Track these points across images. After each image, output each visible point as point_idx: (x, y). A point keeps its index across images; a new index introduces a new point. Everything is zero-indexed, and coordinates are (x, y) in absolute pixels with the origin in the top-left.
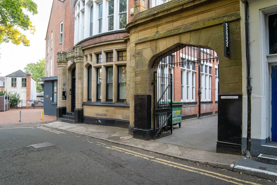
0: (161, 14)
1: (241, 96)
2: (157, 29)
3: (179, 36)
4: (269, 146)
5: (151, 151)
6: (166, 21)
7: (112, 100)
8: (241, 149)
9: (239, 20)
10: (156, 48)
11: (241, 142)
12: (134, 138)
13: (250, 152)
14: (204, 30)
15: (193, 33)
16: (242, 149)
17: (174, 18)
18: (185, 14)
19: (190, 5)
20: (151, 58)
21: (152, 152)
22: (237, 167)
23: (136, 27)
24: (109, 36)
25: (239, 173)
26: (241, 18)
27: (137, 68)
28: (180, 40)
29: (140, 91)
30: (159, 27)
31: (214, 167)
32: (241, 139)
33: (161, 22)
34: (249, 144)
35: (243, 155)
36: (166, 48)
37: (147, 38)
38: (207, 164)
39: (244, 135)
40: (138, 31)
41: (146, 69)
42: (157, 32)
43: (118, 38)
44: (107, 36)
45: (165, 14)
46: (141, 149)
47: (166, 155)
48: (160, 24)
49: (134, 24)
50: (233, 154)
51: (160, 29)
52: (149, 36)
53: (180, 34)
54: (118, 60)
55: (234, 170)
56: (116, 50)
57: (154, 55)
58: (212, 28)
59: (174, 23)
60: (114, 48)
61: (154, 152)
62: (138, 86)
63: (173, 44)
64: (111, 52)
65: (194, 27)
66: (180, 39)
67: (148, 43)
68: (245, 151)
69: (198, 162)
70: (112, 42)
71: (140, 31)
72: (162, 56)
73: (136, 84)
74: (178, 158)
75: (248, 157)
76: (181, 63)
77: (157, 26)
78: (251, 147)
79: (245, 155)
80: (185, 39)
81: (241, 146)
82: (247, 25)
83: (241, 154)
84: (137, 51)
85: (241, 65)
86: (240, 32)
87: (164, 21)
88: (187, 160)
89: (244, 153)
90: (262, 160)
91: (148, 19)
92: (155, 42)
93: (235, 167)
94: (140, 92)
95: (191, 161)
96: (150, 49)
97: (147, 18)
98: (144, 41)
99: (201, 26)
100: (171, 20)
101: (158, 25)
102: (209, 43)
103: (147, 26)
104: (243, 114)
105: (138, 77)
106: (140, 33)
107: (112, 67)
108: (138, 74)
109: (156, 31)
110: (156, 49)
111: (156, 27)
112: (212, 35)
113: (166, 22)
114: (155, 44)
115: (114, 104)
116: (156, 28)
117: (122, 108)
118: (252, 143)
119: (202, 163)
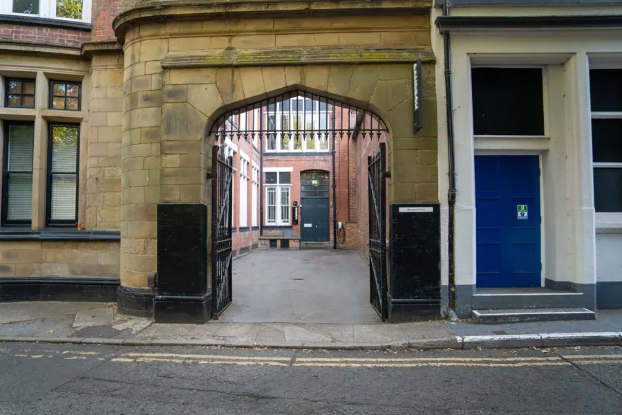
0: (249, 8)
1: (437, 207)
2: (229, 41)
3: (299, 69)
4: (484, 295)
5: (258, 346)
6: (258, 28)
7: (29, 222)
8: (439, 307)
9: (433, 62)
10: (233, 87)
11: (439, 294)
12: (156, 322)
13: (454, 310)
14: (361, 68)
15: (334, 70)
16: (442, 309)
17: (279, 25)
18: (307, 24)
19: (328, 8)
20: (215, 110)
21: (259, 349)
22: (468, 339)
23: (159, 22)
24: (22, 29)
25: (476, 348)
26: (437, 60)
27: (168, 131)
28: (301, 79)
29: (178, 194)
30: (235, 38)
31: (426, 349)
32: (439, 289)
33: (240, 27)
34: (452, 296)
35: (443, 319)
36: (262, 92)
37: (201, 58)
38: (409, 346)
39: (444, 281)
40: (166, 34)
41: (199, 138)
42: (230, 49)
43: (57, 42)
44: (15, 28)
45: (259, 10)
46: (222, 346)
47: (302, 348)
48: (237, 32)
49: (157, 13)
50: (425, 320)
51: (237, 42)
52: (206, 54)
53: (303, 65)
54: (51, 106)
55: (465, 346)
56: (45, 74)
57: (226, 103)
58: (379, 67)
59: (278, 37)
60: (40, 70)
61: (265, 346)
62: (171, 182)
63: (284, 86)
64: (30, 80)
65: (338, 56)
66: (301, 76)
67: (205, 72)
68: (447, 310)
69: (389, 347)
70: (37, 49)
71: (173, 36)
72: (239, 110)
73: (163, 175)
74: (339, 348)
75: (455, 319)
76: (294, 131)
77: (231, 35)
78: (457, 303)
79: (447, 317)
80: (315, 79)
81: (439, 302)
82: (448, 74)
83: (440, 318)
84: (170, 88)
85: (436, 148)
86: (434, 85)
87: (251, 26)
88: (362, 348)
89: (444, 314)
90: (484, 321)
91: (209, 11)
92: (231, 73)
93: (465, 341)
94: (178, 197)
95: (374, 349)
96: (211, 88)
97: (202, 8)
98: (194, 63)
99: (354, 58)
100: (270, 27)
101: (234, 32)
102: (373, 96)
103: (196, 28)
104: (442, 242)
105: (169, 156)
106: (172, 41)
107: (30, 123)
108: (171, 148)
109: (226, 47)
110: (233, 90)
111: (227, 36)
112: (379, 81)
113: (257, 31)
114: (230, 78)
115: (39, 233)
116: (227, 39)
117: (70, 245)
118: (458, 294)
119: (397, 348)
